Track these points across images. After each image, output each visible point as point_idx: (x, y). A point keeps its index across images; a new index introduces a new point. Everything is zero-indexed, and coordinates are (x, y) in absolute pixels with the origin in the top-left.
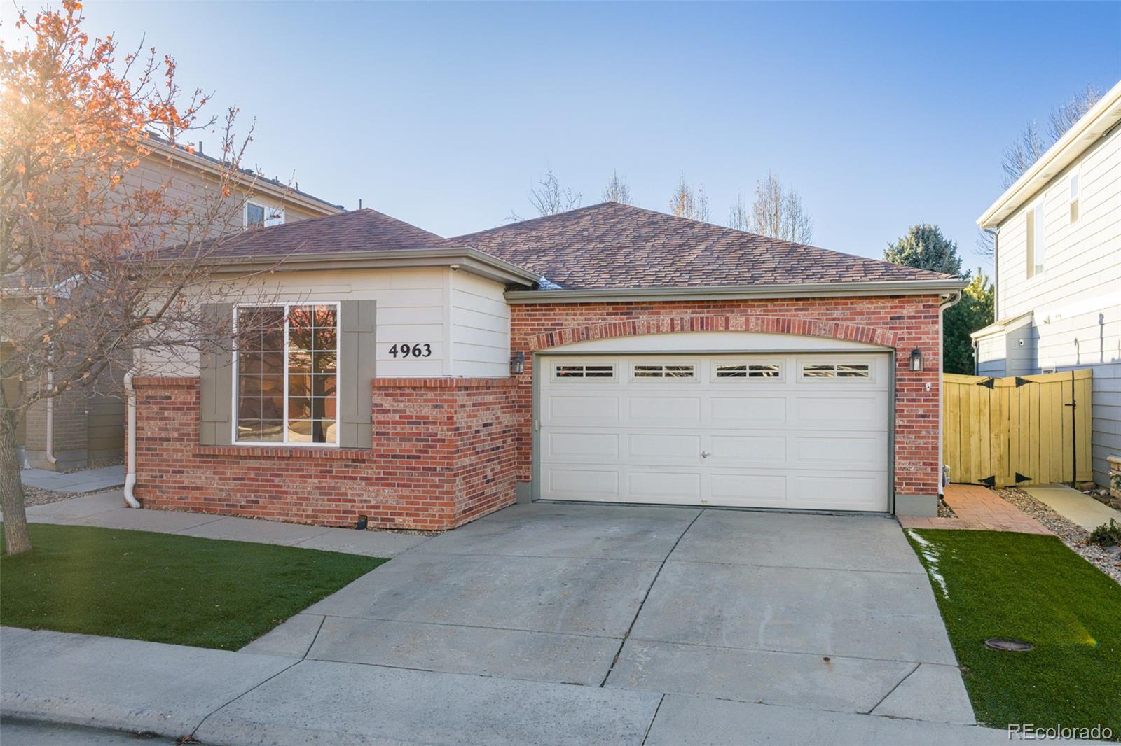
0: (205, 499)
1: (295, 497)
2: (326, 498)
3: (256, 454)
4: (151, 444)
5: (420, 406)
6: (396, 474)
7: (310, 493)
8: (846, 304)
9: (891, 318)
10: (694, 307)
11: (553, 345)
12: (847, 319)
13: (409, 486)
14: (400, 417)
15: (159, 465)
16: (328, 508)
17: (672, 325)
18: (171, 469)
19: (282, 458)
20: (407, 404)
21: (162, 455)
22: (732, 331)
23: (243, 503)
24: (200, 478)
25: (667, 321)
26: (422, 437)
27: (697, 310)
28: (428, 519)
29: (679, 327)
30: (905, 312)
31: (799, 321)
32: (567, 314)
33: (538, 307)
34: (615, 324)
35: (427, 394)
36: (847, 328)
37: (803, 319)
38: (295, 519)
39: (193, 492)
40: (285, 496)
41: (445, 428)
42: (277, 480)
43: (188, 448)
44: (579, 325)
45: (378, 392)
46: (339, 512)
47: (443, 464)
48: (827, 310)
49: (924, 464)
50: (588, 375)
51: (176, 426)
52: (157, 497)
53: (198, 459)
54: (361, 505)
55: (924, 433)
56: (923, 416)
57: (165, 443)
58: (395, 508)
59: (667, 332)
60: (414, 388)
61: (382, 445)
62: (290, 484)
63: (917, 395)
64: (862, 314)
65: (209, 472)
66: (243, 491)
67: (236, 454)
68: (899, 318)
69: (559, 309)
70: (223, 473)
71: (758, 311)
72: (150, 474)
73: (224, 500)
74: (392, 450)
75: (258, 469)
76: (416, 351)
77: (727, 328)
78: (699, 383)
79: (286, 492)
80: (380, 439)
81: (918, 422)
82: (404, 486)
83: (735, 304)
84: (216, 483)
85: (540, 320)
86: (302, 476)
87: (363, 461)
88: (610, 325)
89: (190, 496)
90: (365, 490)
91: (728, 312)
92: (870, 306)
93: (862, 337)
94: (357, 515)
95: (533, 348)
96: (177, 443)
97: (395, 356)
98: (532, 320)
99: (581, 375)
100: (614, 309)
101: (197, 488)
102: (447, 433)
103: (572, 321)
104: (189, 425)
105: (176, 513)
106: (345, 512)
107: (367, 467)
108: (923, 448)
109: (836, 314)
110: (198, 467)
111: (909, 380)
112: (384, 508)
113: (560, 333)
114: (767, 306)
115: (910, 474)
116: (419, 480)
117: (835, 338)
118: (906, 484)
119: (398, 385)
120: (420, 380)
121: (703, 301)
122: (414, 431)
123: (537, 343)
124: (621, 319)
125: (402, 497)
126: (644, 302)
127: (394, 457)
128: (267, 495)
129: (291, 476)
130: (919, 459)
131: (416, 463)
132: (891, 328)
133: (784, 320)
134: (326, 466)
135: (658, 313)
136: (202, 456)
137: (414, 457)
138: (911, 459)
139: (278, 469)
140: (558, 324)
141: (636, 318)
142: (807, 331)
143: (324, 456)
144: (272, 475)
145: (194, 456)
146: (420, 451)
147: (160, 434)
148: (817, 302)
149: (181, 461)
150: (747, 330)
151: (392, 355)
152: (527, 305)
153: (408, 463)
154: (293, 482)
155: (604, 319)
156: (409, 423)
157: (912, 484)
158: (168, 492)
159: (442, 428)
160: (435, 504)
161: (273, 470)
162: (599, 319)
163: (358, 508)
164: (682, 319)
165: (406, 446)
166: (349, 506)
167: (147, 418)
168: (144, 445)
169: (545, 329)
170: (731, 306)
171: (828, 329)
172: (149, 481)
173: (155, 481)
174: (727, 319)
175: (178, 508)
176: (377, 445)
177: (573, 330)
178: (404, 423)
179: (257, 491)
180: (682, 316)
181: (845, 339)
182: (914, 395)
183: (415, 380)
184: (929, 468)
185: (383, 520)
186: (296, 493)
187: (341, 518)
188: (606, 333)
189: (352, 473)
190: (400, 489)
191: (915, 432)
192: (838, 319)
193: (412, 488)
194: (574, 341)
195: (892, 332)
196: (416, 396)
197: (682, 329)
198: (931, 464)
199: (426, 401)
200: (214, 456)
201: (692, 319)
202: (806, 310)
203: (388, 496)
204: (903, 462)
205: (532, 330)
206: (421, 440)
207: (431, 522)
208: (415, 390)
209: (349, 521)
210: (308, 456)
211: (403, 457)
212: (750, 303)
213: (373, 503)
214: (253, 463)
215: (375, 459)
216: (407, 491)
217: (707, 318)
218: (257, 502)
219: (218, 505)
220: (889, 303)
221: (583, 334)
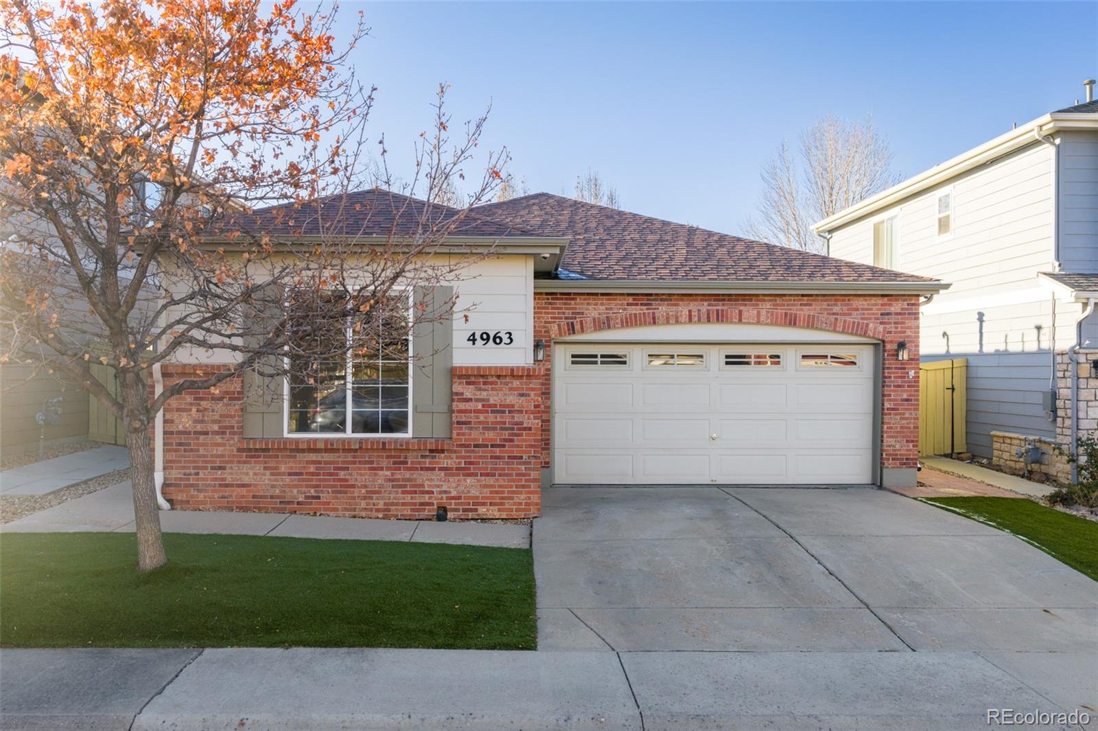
0: (254, 497)
1: (363, 491)
2: (400, 490)
3: (318, 447)
4: (183, 439)
5: (505, 394)
6: (478, 463)
7: (381, 486)
8: (844, 300)
9: (882, 314)
10: (710, 300)
11: (574, 333)
12: (844, 314)
13: (494, 475)
14: (483, 406)
15: (194, 462)
16: (402, 501)
17: (690, 316)
18: (209, 465)
19: (350, 450)
20: (490, 393)
21: (198, 450)
22: (745, 323)
23: (301, 499)
24: (247, 474)
25: (685, 312)
26: (507, 426)
27: (713, 302)
28: (514, 507)
29: (696, 319)
30: (893, 309)
31: (804, 315)
32: (588, 304)
33: (559, 296)
34: (635, 314)
35: (512, 383)
36: (845, 322)
37: (807, 313)
38: (363, 514)
39: (238, 489)
40: (352, 490)
41: (532, 416)
42: (342, 474)
43: (232, 442)
44: (600, 314)
45: (458, 381)
46: (415, 504)
47: (530, 452)
48: (828, 305)
49: (907, 441)
50: (602, 363)
51: (217, 417)
52: (192, 496)
53: (245, 454)
54: (440, 496)
55: (907, 415)
56: (907, 400)
57: (202, 437)
58: (477, 498)
59: (685, 323)
60: (499, 377)
61: (463, 434)
62: (358, 477)
63: (902, 382)
64: (857, 310)
65: (259, 468)
66: (300, 486)
67: (294, 447)
68: (888, 314)
69: (580, 298)
70: (277, 468)
71: (768, 305)
72: (183, 471)
73: (278, 497)
74: (475, 440)
75: (319, 462)
76: (497, 339)
77: (740, 320)
78: (709, 370)
79: (353, 486)
80: (461, 429)
81: (902, 405)
82: (487, 475)
83: (747, 297)
84: (267, 478)
85: (561, 309)
86: (371, 469)
87: (442, 451)
88: (630, 315)
89: (234, 495)
90: (445, 481)
91: (741, 305)
92: (864, 303)
93: (857, 330)
94: (435, 507)
95: (553, 336)
96: (217, 437)
97: (474, 344)
98: (553, 308)
99: (596, 363)
100: (634, 300)
101: (243, 486)
102: (534, 421)
103: (593, 311)
104: (232, 416)
105: (218, 513)
106: (421, 504)
107: (446, 457)
108: (907, 428)
109: (836, 309)
110: (245, 462)
111: (896, 368)
112: (465, 498)
113: (581, 322)
114: (776, 301)
115: (895, 450)
116: (503, 469)
117: (835, 331)
118: (893, 459)
119: (482, 373)
120: (507, 368)
121: (718, 295)
122: (498, 419)
123: (557, 332)
124: (642, 310)
125: (486, 486)
126: (663, 294)
127: (476, 446)
128: (330, 490)
129: (360, 469)
130: (903, 437)
131: (500, 452)
132: (881, 323)
133: (791, 314)
134: (400, 457)
135: (677, 305)
136: (249, 450)
137: (499, 446)
138: (897, 437)
139: (344, 462)
140: (579, 313)
141: (656, 309)
142: (810, 324)
143: (399, 447)
144: (336, 469)
145: (239, 450)
146: (506, 440)
147: (195, 427)
148: (819, 298)
149: (223, 456)
150: (758, 323)
151: (471, 342)
152: (547, 294)
153: (491, 451)
154: (361, 475)
155: (624, 309)
156: (493, 412)
157: (898, 459)
158: (206, 491)
159: (529, 417)
160: (521, 493)
161: (337, 462)
162: (620, 309)
163: (436, 499)
164: (699, 310)
165: (490, 435)
166: (426, 498)
167: (179, 410)
168: (175, 440)
169: (566, 318)
170: (744, 300)
171: (828, 322)
172: (181, 479)
173: (189, 479)
174: (740, 312)
175: (219, 508)
176: (458, 435)
177: (594, 319)
178: (487, 412)
179: (318, 486)
180: (699, 308)
181: (843, 332)
182: (899, 382)
183: (501, 368)
184: (911, 445)
185: (465, 510)
186: (366, 486)
187: (418, 510)
188: (627, 322)
189: (429, 464)
190: (483, 478)
191: (900, 414)
192: (837, 314)
193: (497, 477)
194: (595, 330)
195: (882, 326)
196: (501, 384)
197: (699, 320)
198: (913, 441)
199: (511, 389)
200: (266, 450)
201: (708, 311)
202: (811, 305)
203: (471, 486)
204: (890, 440)
205: (552, 318)
206: (507, 429)
207: (517, 510)
208: (499, 378)
209: (426, 513)
210: (381, 447)
211: (486, 446)
212: (761, 297)
213: (454, 494)
214: (313, 457)
215: (455, 448)
216: (490, 481)
217: (722, 310)
218: (319, 498)
219: (270, 503)
220: (880, 301)
221: (604, 323)
